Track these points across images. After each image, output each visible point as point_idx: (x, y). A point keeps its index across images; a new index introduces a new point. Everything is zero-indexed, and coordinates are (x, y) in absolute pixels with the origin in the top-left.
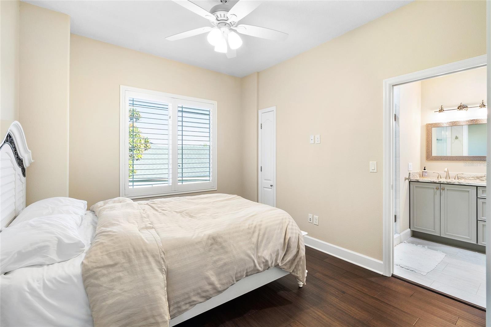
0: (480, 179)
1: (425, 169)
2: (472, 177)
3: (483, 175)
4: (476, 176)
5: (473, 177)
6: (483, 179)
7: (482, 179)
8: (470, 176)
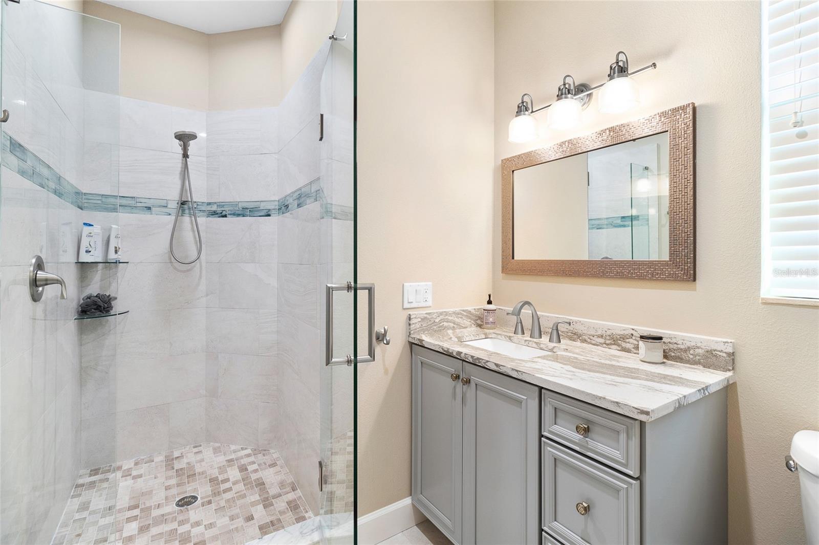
0: (619, 345)
1: (490, 302)
2: (598, 336)
3: (626, 332)
4: (609, 333)
5: (602, 336)
6: (628, 346)
7: (624, 345)
8: (593, 333)
